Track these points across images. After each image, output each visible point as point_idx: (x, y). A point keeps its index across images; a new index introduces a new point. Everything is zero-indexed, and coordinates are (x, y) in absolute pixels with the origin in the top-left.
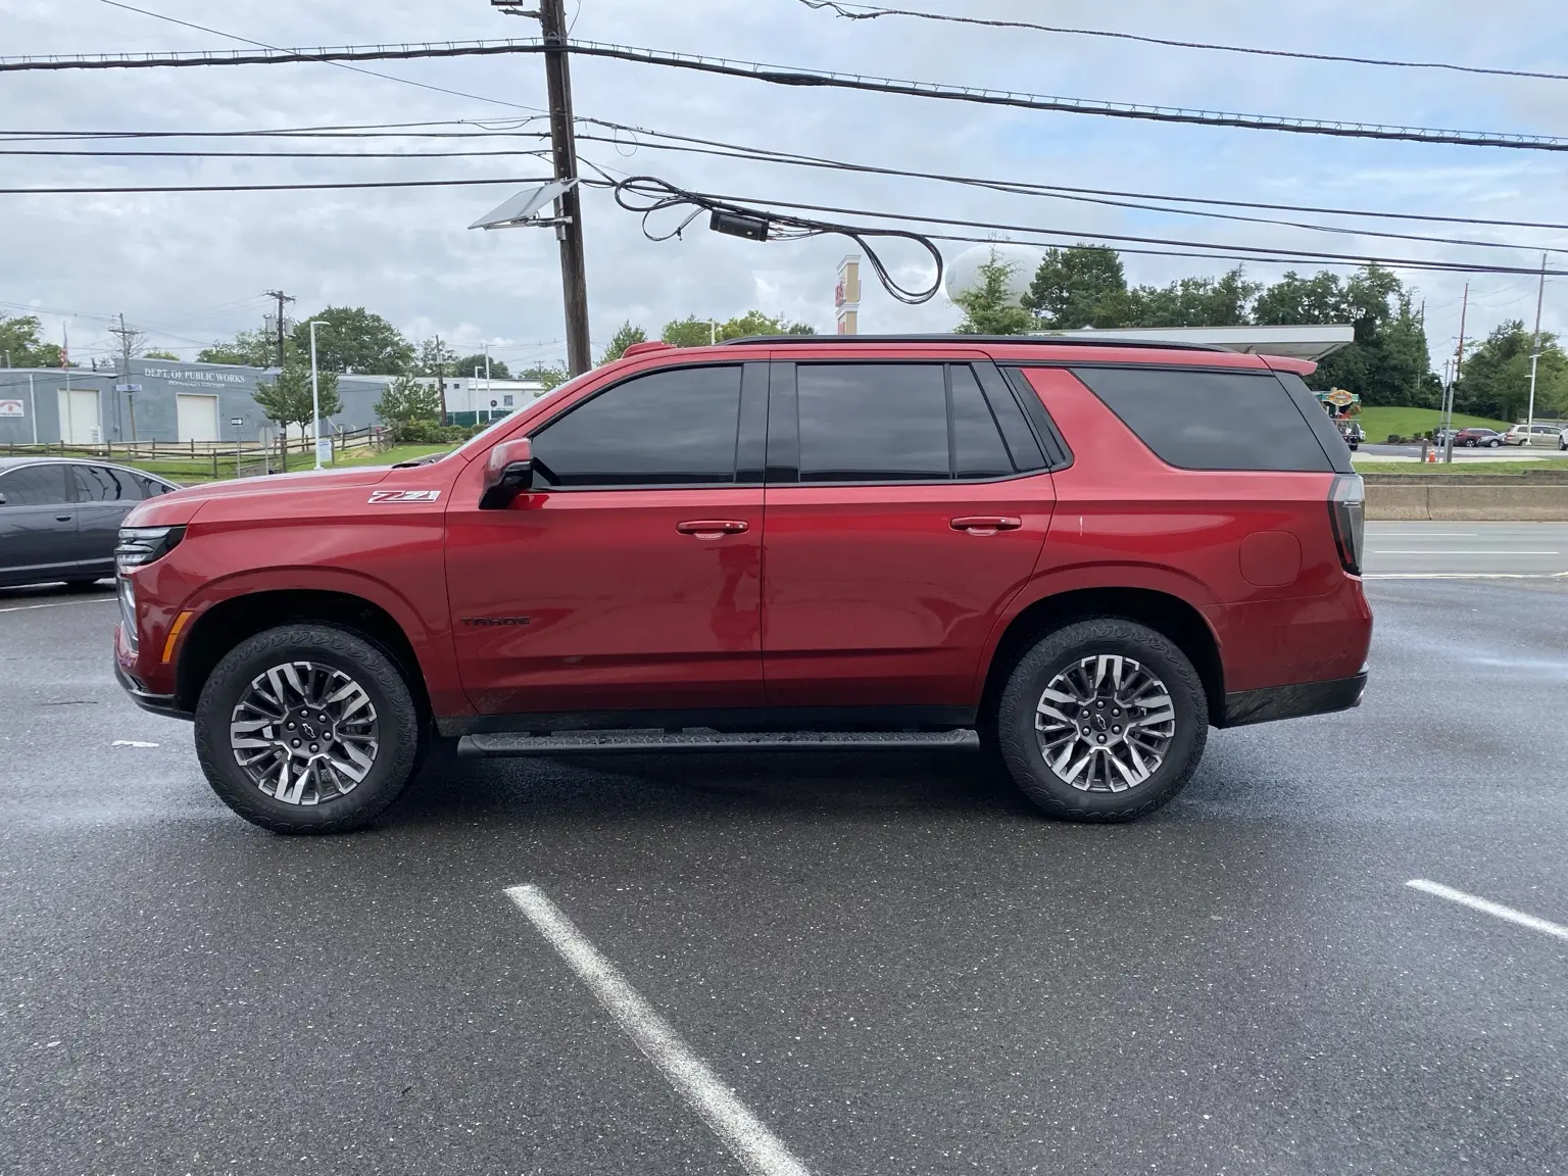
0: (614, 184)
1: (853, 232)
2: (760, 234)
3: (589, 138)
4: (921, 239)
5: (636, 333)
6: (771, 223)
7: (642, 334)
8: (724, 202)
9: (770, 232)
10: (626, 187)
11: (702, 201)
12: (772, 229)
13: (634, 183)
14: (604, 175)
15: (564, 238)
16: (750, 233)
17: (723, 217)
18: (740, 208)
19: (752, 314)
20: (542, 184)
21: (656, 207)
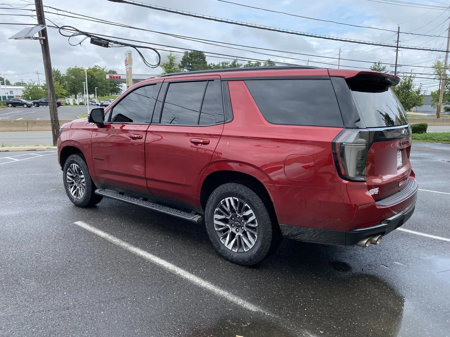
0: (58, 27)
1: (134, 47)
2: (107, 46)
3: (49, 12)
4: (154, 49)
5: (57, 71)
6: (109, 43)
7: (59, 71)
8: (94, 35)
9: (109, 45)
10: (62, 29)
11: (87, 34)
12: (110, 44)
13: (65, 28)
14: (55, 24)
15: (43, 44)
16: (103, 45)
17: (94, 40)
18: (99, 37)
19: (96, 66)
20: (34, 26)
21: (72, 36)
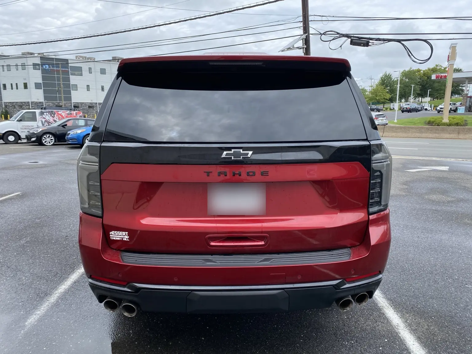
0: (321, 34)
1: (399, 41)
2: (367, 44)
3: (314, 21)
4: (425, 41)
6: (370, 41)
8: (355, 35)
9: (370, 44)
10: (324, 34)
11: (347, 36)
12: (371, 43)
13: (326, 33)
14: (318, 31)
15: (305, 52)
16: (362, 45)
17: (354, 41)
18: (360, 37)
20: (300, 36)
21: (333, 39)
